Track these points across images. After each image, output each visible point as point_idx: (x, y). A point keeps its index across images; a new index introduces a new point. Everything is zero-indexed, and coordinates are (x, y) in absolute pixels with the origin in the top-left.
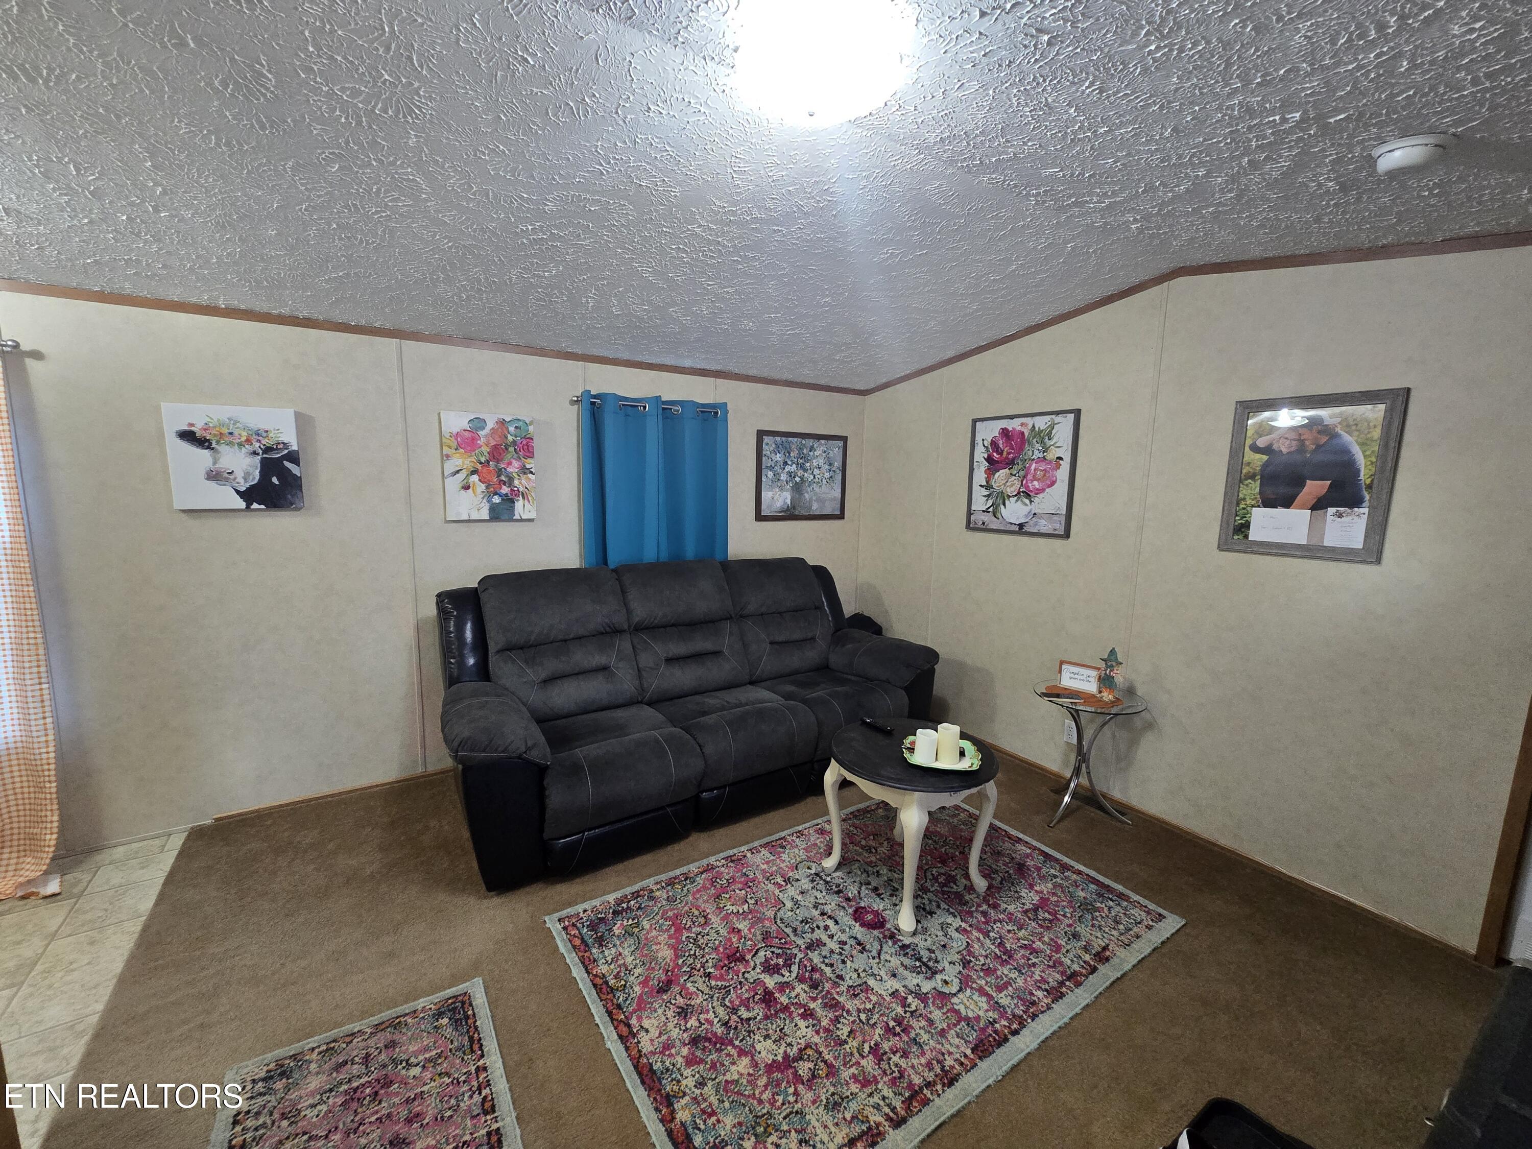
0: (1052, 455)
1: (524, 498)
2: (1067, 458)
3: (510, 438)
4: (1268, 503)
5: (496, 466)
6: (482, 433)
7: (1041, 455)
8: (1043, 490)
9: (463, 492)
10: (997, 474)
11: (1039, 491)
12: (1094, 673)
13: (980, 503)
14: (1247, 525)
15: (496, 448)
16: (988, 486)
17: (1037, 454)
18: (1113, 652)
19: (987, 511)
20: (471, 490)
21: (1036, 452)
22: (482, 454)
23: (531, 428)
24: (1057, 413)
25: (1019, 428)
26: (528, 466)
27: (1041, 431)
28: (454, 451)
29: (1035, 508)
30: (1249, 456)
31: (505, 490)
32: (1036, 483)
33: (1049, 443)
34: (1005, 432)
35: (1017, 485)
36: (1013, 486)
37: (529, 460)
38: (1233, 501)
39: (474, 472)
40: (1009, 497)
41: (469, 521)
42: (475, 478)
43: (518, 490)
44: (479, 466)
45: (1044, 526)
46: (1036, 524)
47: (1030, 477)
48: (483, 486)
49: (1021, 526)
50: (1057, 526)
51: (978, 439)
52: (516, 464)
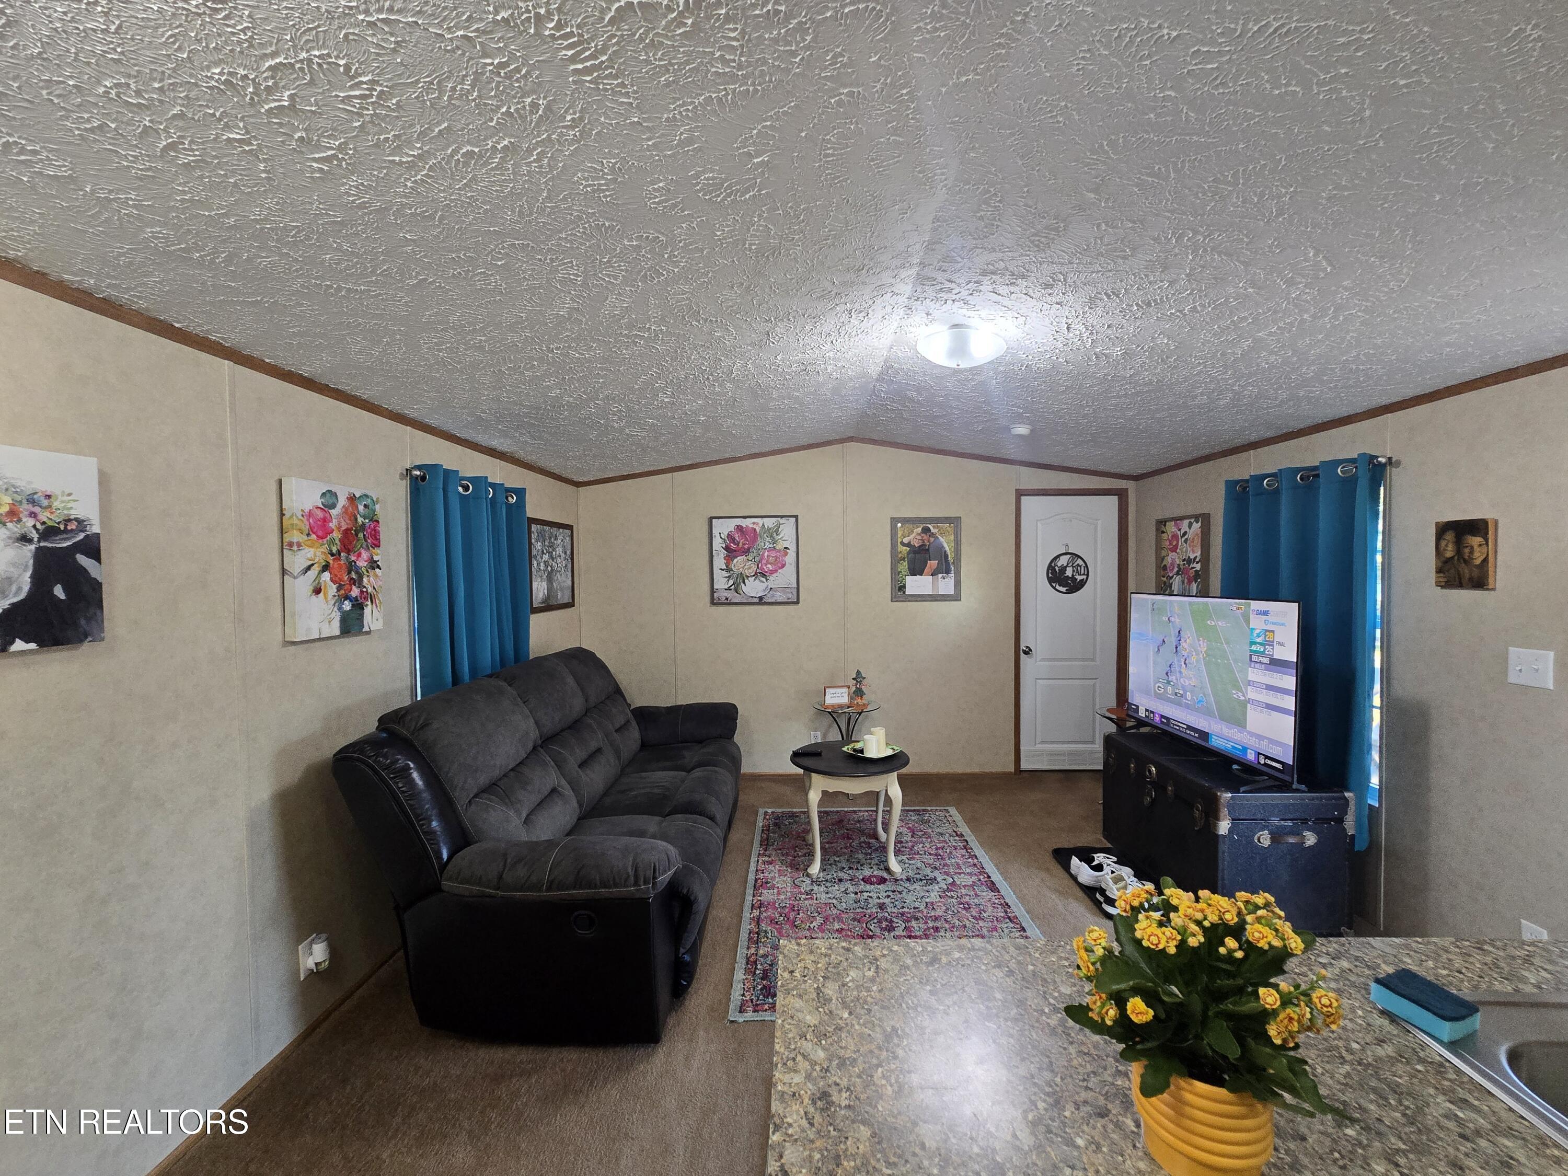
0: (780, 546)
1: (372, 602)
2: (793, 548)
3: (360, 520)
4: (913, 574)
5: (347, 558)
6: (334, 512)
7: (771, 546)
8: (776, 571)
9: (314, 597)
10: (736, 560)
11: (772, 572)
12: (846, 690)
13: (721, 583)
14: (904, 586)
15: (346, 532)
16: (728, 569)
17: (768, 545)
18: (858, 672)
19: (729, 589)
20: (322, 594)
21: (767, 544)
22: (332, 541)
23: (377, 507)
24: (782, 517)
25: (751, 526)
26: (375, 558)
27: (769, 529)
28: (305, 538)
29: (771, 584)
30: (901, 548)
31: (355, 592)
32: (769, 566)
33: (777, 537)
34: (739, 528)
35: (754, 568)
36: (750, 569)
37: (377, 550)
38: (895, 572)
39: (326, 568)
40: (748, 577)
41: (320, 639)
42: (326, 576)
43: (367, 592)
44: (330, 559)
45: (779, 596)
46: (773, 596)
47: (764, 561)
48: (334, 587)
49: (761, 598)
50: (790, 596)
51: (715, 532)
52: (365, 555)
